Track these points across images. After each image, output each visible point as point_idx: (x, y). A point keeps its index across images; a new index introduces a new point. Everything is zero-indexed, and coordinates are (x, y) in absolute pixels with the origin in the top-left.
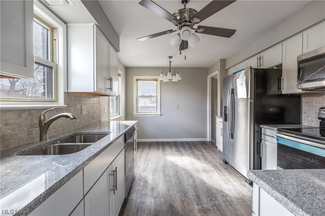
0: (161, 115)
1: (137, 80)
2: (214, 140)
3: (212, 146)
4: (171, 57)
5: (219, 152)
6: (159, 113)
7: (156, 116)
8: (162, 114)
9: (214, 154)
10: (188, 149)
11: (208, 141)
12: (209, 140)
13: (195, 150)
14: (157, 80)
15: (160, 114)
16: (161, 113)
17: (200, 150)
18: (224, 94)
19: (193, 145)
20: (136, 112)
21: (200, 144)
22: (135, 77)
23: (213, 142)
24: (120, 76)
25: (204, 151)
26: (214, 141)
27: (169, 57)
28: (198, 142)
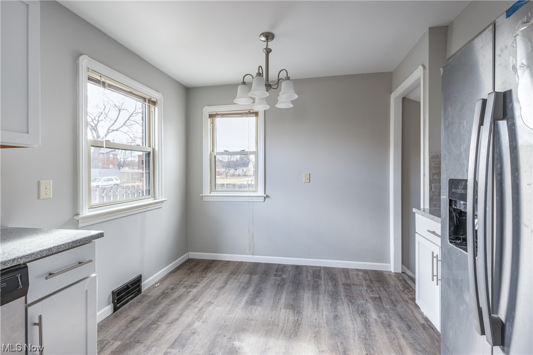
0: (267, 199)
1: (211, 116)
2: (409, 268)
3: (403, 295)
4: (269, 36)
5: (423, 326)
6: (261, 193)
7: (255, 200)
8: (267, 196)
9: (407, 334)
10: (326, 298)
11: (393, 271)
12: (395, 269)
13: (346, 305)
14: (256, 114)
15: (263, 194)
16: (267, 194)
17: (361, 309)
18: (447, 128)
19: (343, 284)
20: (209, 191)
21: (366, 280)
22: (208, 110)
23: (406, 278)
24: (154, 103)
25: (373, 315)
26: (409, 273)
27: (263, 34)
28: (361, 273)
